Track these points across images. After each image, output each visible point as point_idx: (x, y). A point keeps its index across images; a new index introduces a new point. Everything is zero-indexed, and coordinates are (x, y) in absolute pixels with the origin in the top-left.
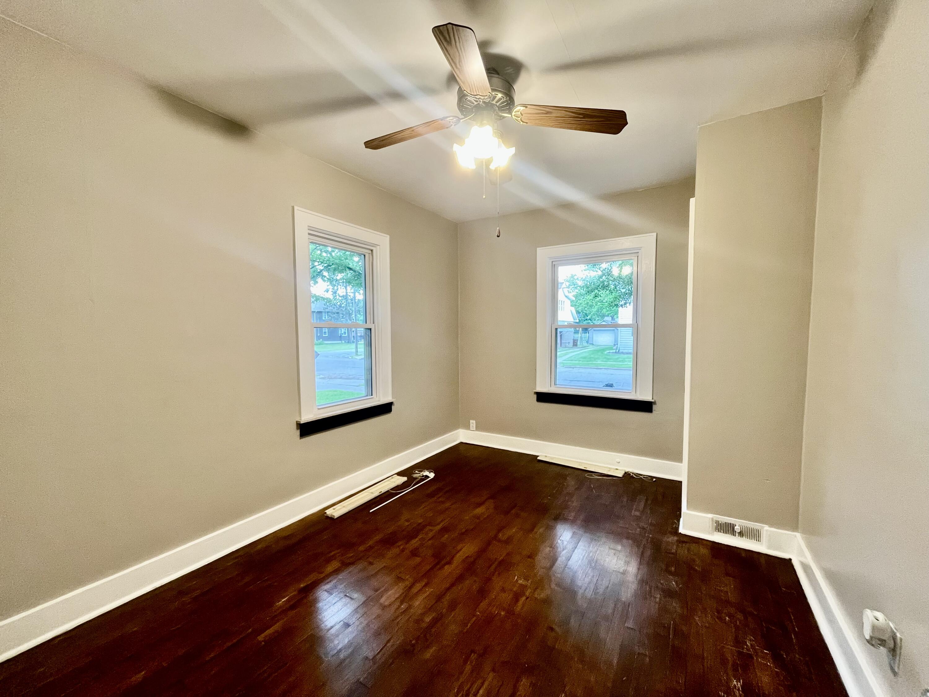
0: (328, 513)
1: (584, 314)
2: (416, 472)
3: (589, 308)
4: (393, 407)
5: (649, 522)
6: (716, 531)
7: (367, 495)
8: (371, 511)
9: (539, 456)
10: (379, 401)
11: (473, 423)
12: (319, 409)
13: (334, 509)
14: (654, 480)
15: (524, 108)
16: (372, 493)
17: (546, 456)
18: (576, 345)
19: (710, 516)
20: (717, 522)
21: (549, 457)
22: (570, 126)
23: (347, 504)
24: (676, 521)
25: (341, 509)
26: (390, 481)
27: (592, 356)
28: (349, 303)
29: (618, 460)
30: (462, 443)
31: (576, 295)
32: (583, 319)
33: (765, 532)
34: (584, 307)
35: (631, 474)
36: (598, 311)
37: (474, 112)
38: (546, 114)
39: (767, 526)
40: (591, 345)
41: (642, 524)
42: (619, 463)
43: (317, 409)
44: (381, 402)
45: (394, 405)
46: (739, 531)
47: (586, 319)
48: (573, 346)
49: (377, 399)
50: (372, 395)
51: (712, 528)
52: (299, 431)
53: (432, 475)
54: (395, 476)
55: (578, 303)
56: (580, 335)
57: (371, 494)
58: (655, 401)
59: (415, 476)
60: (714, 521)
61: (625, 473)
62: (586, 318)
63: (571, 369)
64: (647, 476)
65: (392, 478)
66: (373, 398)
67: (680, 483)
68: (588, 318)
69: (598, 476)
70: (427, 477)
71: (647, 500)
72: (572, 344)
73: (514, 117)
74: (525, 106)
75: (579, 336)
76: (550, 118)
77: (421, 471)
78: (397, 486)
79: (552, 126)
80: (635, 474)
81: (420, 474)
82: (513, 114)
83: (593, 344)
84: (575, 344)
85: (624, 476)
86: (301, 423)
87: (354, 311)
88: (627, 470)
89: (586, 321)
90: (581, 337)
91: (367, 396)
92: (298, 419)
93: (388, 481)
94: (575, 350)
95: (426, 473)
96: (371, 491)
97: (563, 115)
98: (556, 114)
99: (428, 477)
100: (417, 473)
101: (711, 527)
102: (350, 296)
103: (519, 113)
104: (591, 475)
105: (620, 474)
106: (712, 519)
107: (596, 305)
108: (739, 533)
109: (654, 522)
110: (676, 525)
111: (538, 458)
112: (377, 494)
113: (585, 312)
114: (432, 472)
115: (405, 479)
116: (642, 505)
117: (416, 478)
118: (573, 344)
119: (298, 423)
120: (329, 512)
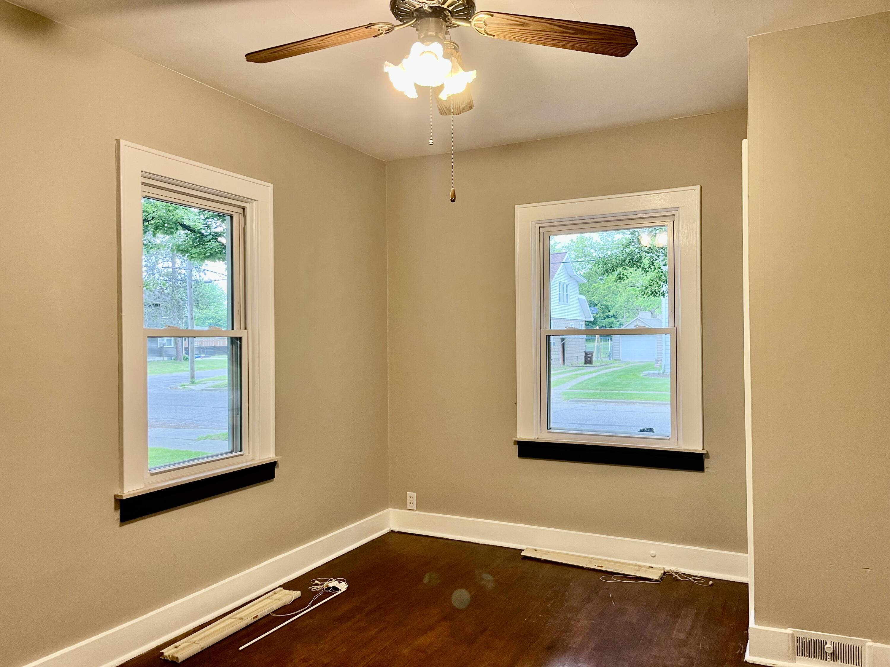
0: (166, 654)
1: (603, 306)
2: (316, 582)
3: (612, 296)
4: (277, 471)
5: (699, 648)
6: (799, 654)
7: (233, 622)
8: (241, 648)
9: (523, 550)
10: (253, 460)
11: (412, 496)
12: (152, 474)
13: (176, 647)
14: (711, 583)
15: (489, 16)
16: (241, 619)
17: (536, 550)
18: (590, 362)
19: (789, 631)
20: (800, 640)
21: (541, 550)
22: (556, 42)
23: (199, 638)
24: (741, 645)
25: (188, 646)
26: (272, 599)
27: (618, 381)
28: (178, 287)
29: (653, 552)
30: (393, 532)
31: (589, 273)
32: (602, 315)
33: (867, 650)
34: (603, 295)
35: (674, 574)
36: (628, 302)
37: (415, 17)
38: (521, 25)
39: (870, 640)
40: (617, 361)
41: (686, 651)
42: (654, 557)
43: (149, 475)
44: (258, 462)
45: (278, 467)
46: (831, 651)
47: (608, 316)
48: (585, 363)
49: (251, 456)
50: (241, 450)
51: (794, 650)
52: (119, 511)
53: (343, 587)
54: (281, 590)
55: (592, 288)
56: (596, 344)
57: (240, 621)
58: (707, 451)
59: (314, 588)
60: (796, 638)
61: (664, 572)
62: (607, 314)
63: (580, 404)
64: (699, 577)
65: (275, 593)
66: (242, 455)
67: (746, 585)
68: (611, 314)
69: (622, 578)
70: (336, 589)
71: (697, 614)
72: (583, 361)
73: (473, 26)
74: (491, 14)
75: (596, 346)
76: (527, 31)
77: (326, 581)
78: (284, 607)
79: (530, 42)
80: (679, 575)
81: (322, 585)
82: (473, 23)
83: (619, 360)
84: (588, 360)
85: (662, 578)
86: (124, 498)
87: (188, 302)
88: (668, 569)
89: (607, 320)
90: (598, 348)
91: (232, 452)
92: (118, 492)
93: (268, 598)
94: (589, 371)
95: (334, 583)
96: (239, 616)
97: (545, 29)
98: (535, 26)
99: (338, 589)
100: (318, 585)
101: (791, 649)
102: (180, 274)
103: (483, 22)
104: (610, 579)
105: (655, 575)
106: (793, 635)
107: (624, 291)
108: (831, 654)
109: (707, 647)
110: (741, 650)
111: (523, 553)
112: (249, 620)
113: (605, 303)
114: (344, 581)
115: (297, 594)
116: (689, 622)
117: (317, 592)
118: (585, 359)
119: (117, 498)
120: (168, 652)
